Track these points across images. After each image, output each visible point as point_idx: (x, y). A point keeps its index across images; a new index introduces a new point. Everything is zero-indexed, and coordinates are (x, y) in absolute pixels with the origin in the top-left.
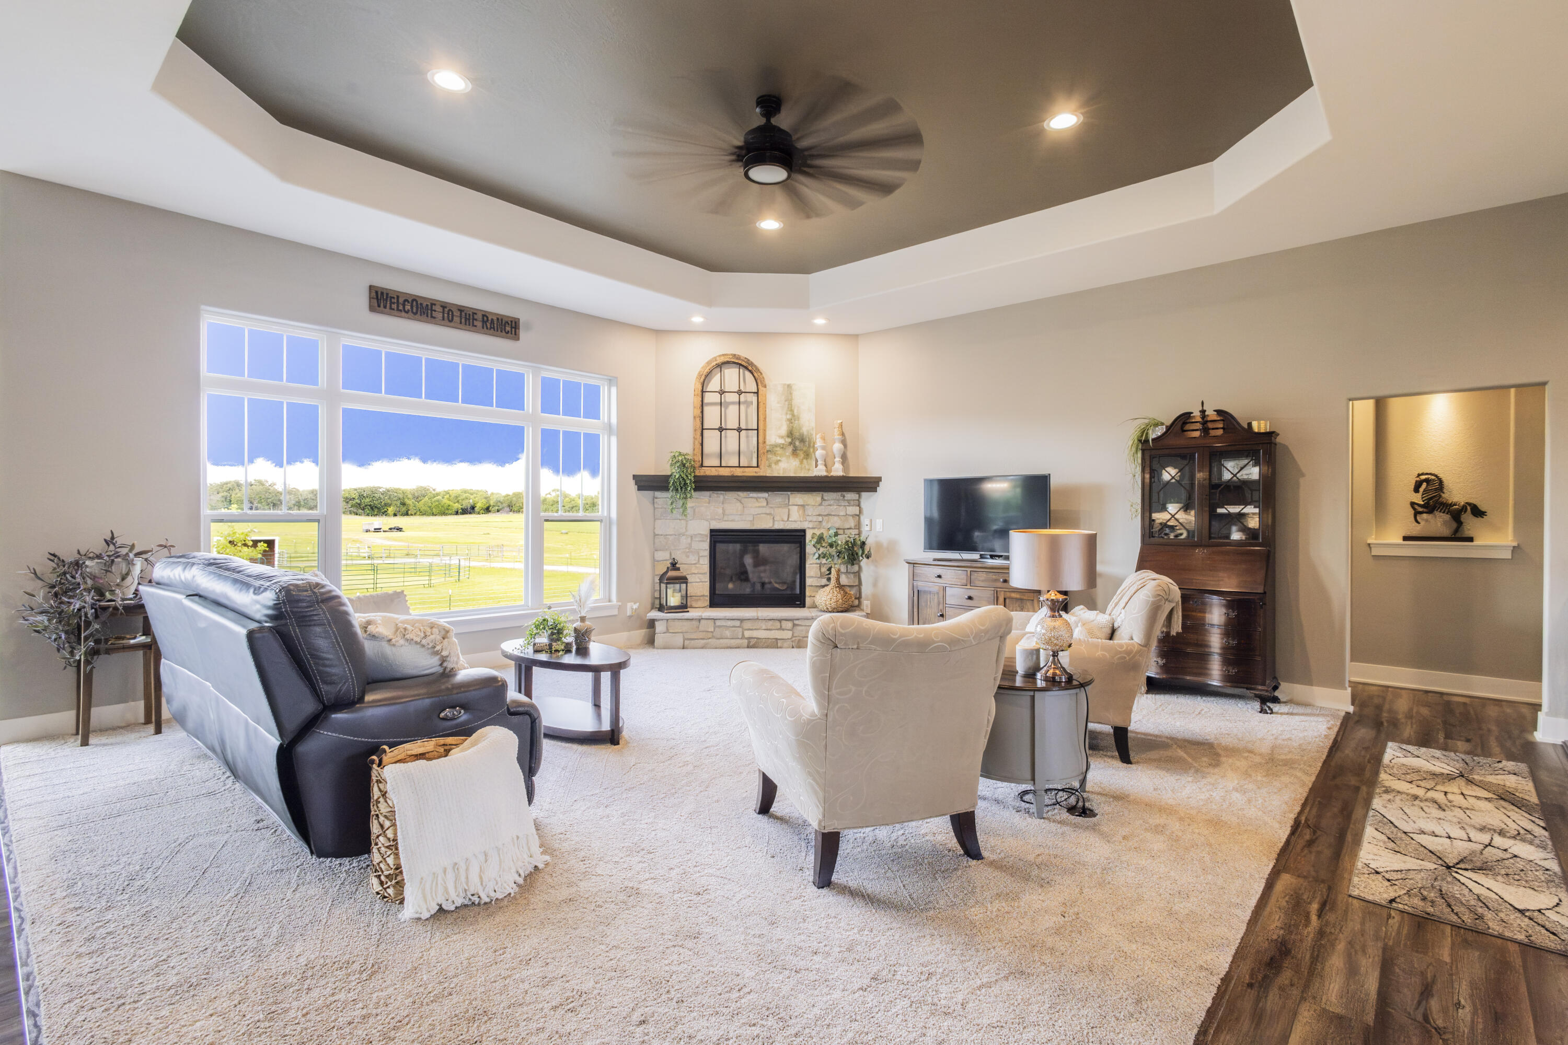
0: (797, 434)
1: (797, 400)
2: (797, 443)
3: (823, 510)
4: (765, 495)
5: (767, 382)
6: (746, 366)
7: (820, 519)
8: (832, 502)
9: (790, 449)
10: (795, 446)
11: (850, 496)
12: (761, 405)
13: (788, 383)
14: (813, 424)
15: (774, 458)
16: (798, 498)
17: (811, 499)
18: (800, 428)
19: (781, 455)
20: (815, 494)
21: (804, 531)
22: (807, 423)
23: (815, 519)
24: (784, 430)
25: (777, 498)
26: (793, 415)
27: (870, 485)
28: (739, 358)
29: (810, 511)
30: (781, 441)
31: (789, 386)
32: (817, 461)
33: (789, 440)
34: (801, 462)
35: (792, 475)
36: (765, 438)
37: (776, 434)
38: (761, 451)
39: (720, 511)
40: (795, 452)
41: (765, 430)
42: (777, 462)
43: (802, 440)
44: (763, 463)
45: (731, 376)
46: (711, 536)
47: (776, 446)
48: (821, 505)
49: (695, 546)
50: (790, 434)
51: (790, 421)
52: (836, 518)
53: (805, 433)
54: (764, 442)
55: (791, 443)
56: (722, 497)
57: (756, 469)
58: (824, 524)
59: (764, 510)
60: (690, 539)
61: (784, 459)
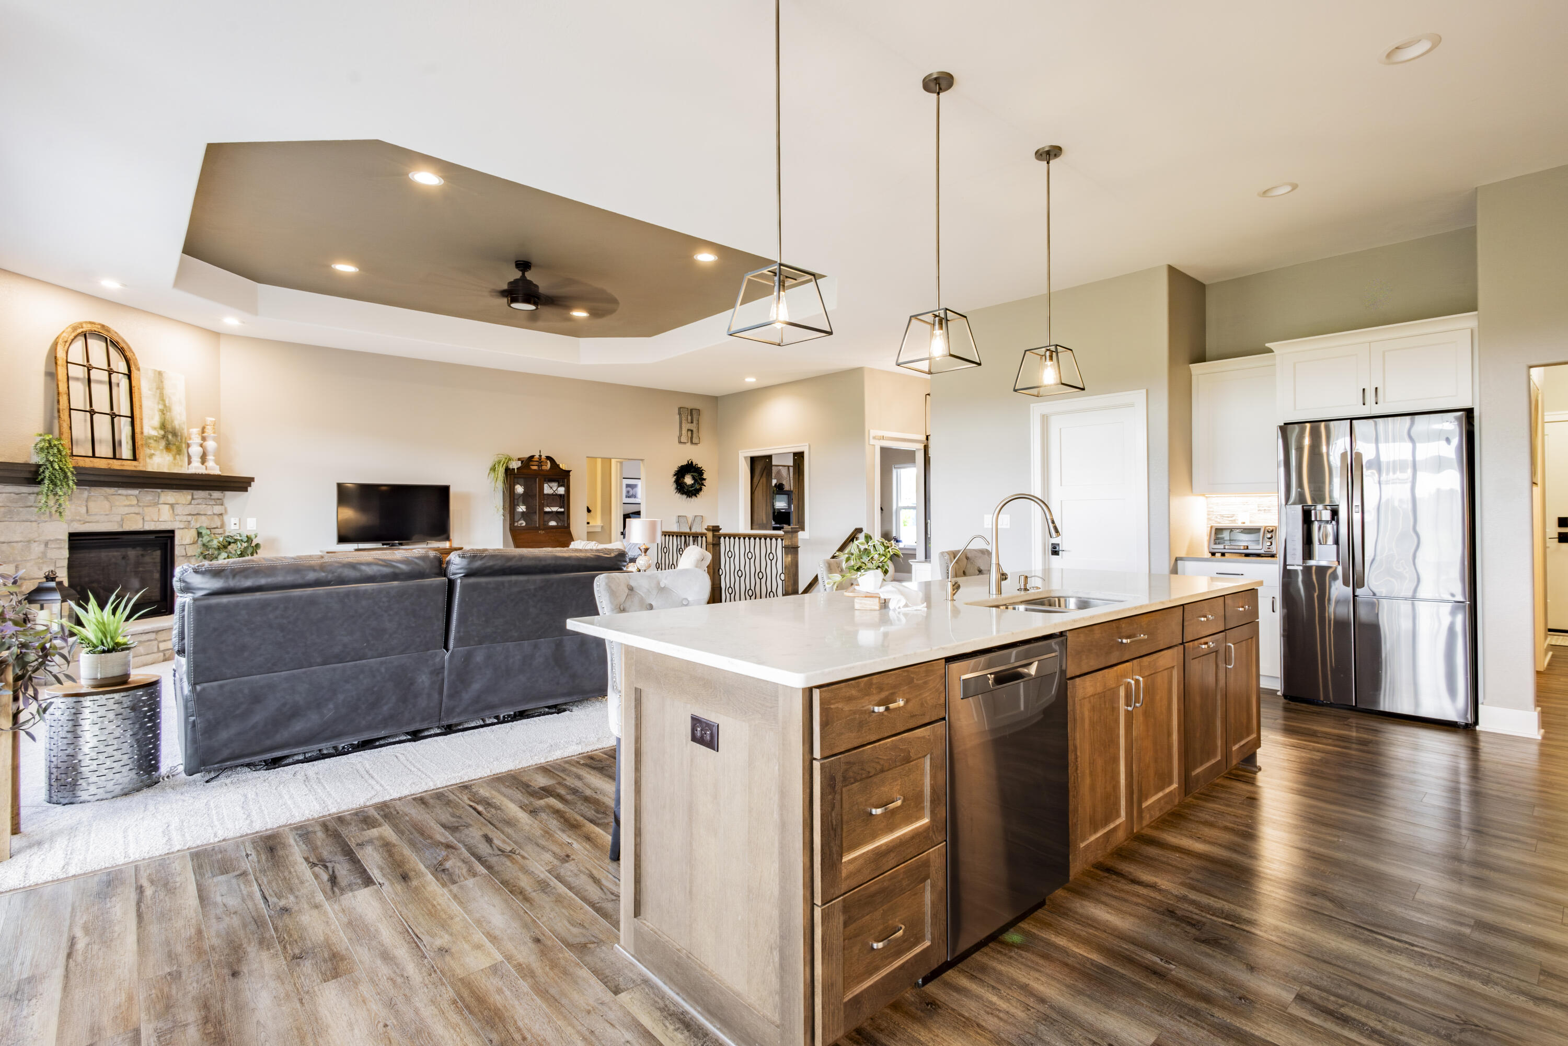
0: (169, 427)
1: (168, 391)
2: (170, 437)
3: (191, 509)
4: (136, 492)
5: (141, 365)
6: (113, 343)
7: (189, 518)
8: (200, 501)
9: (163, 444)
10: (167, 440)
11: (216, 494)
12: (135, 390)
13: (159, 369)
14: (184, 418)
15: (148, 451)
16: (169, 496)
17: (181, 498)
18: (172, 421)
19: (155, 449)
20: (185, 492)
21: (173, 532)
22: (179, 417)
23: (185, 518)
24: (156, 421)
25: (148, 495)
26: (165, 406)
27: (241, 484)
28: (108, 330)
29: (179, 510)
30: (154, 433)
31: (160, 373)
32: (189, 457)
33: (162, 432)
34: (175, 459)
35: (166, 470)
36: (142, 428)
37: (149, 425)
38: (139, 442)
39: (84, 510)
40: (168, 448)
41: (141, 419)
42: (151, 456)
43: (175, 434)
44: (141, 454)
45: (97, 348)
46: (70, 540)
47: (150, 438)
48: (190, 504)
49: (52, 554)
50: (163, 426)
51: (162, 412)
52: (203, 517)
53: (177, 427)
54: (142, 433)
55: (164, 437)
56: (86, 494)
57: (134, 463)
58: (193, 523)
59: (136, 510)
60: (43, 546)
61: (158, 453)
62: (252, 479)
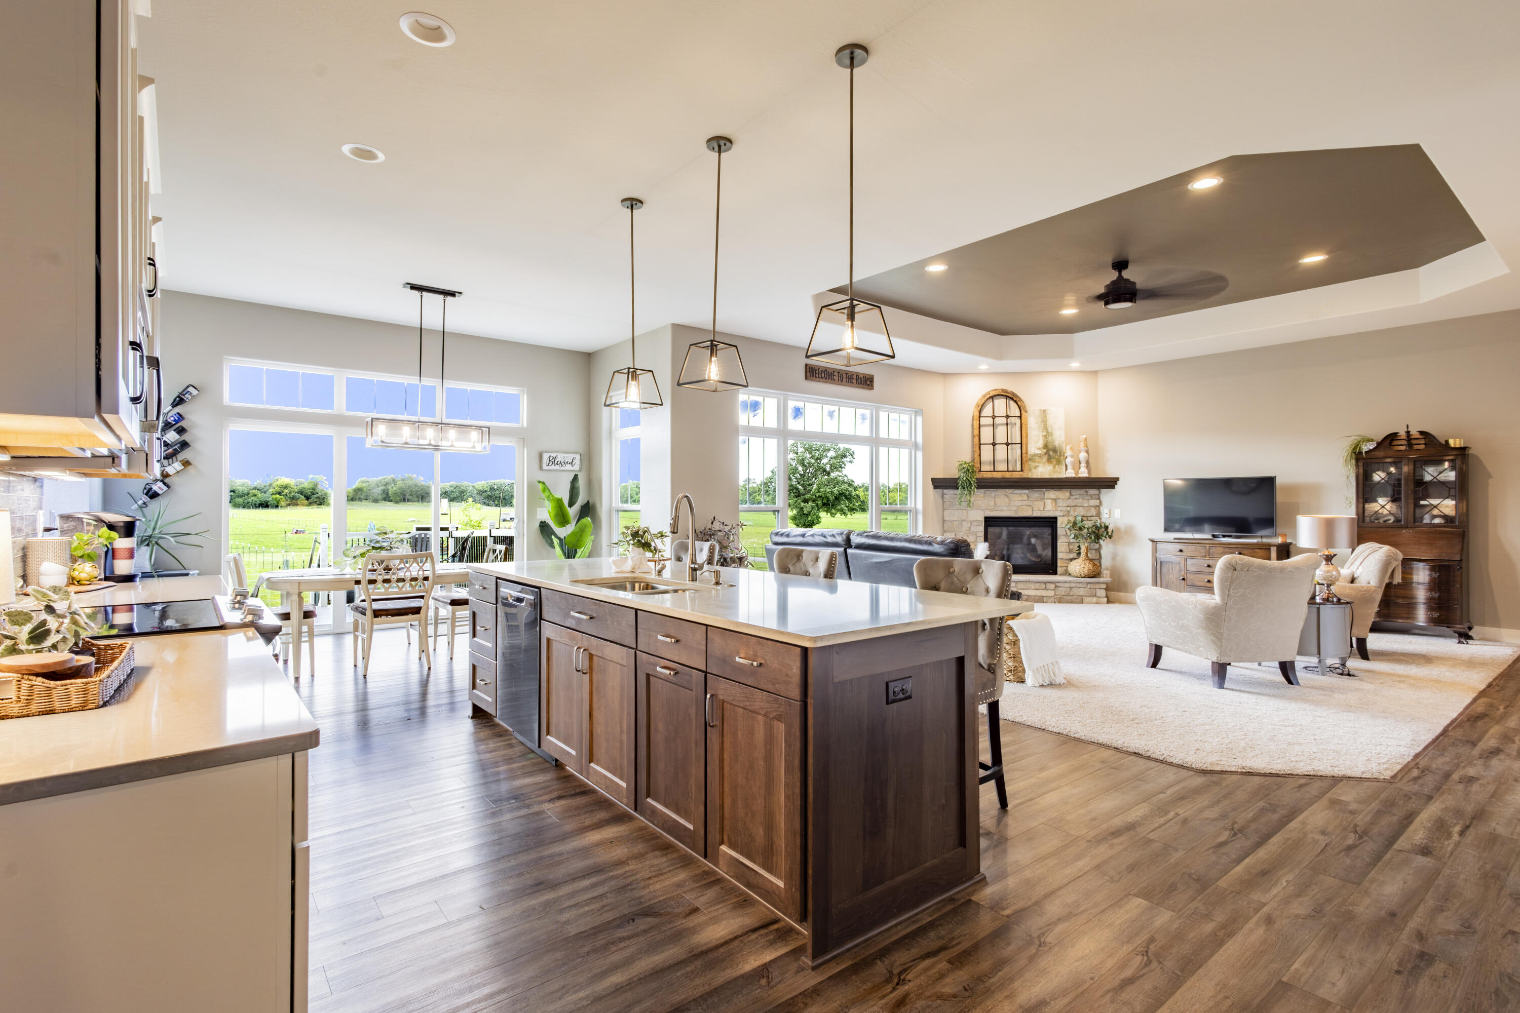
0: (1050, 447)
1: (1050, 421)
2: (1051, 453)
3: (1070, 502)
4: (1027, 491)
5: (1028, 408)
6: (1010, 397)
7: (1069, 509)
8: (1077, 497)
9: (1046, 458)
10: (1049, 455)
11: (1092, 492)
12: (1024, 426)
13: (1043, 408)
14: (1063, 439)
15: (1033, 464)
16: (1051, 494)
17: (1063, 495)
18: (1053, 442)
19: (1039, 462)
20: (1064, 490)
21: (1056, 518)
22: (1059, 438)
23: (1064, 509)
24: (1041, 444)
25: (1035, 494)
26: (1048, 432)
27: (1109, 483)
28: (1006, 391)
29: (1060, 503)
30: (1039, 452)
31: (1044, 411)
32: (1066, 466)
33: (1045, 451)
34: (1054, 467)
35: (1047, 476)
36: (1027, 450)
37: (1035, 446)
38: (1024, 460)
39: (992, 503)
40: (1049, 460)
41: (1027, 444)
42: (1036, 467)
43: (1055, 451)
44: (1026, 468)
45: (1000, 403)
46: (985, 521)
47: (1035, 455)
48: (1069, 498)
49: (974, 529)
50: (1046, 446)
51: (1045, 437)
52: (1081, 508)
53: (1057, 446)
54: (1027, 453)
55: (1046, 453)
56: (993, 494)
57: (1021, 473)
58: (1072, 513)
59: (1025, 503)
60: (969, 524)
61: (1041, 465)
62: (1118, 479)
